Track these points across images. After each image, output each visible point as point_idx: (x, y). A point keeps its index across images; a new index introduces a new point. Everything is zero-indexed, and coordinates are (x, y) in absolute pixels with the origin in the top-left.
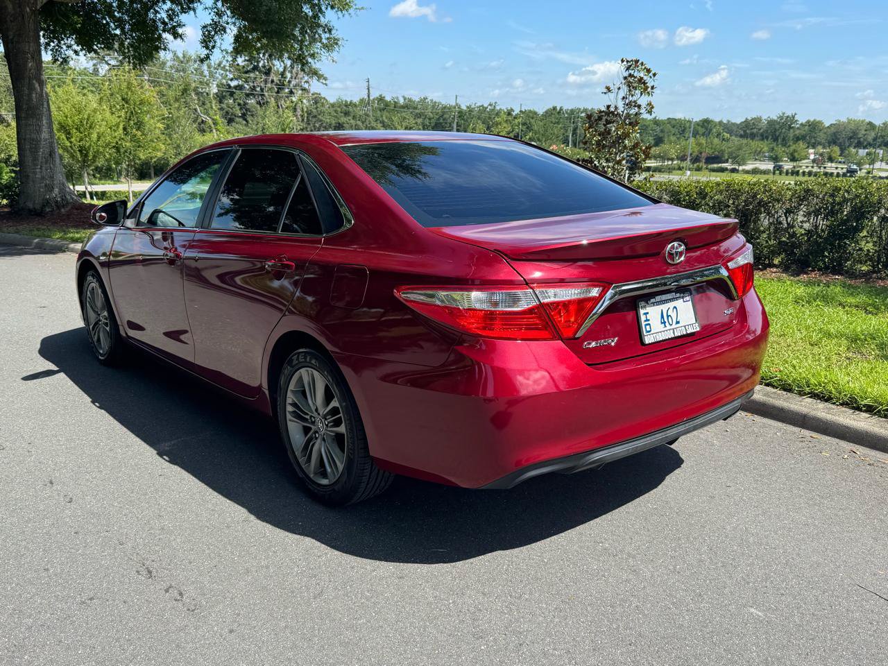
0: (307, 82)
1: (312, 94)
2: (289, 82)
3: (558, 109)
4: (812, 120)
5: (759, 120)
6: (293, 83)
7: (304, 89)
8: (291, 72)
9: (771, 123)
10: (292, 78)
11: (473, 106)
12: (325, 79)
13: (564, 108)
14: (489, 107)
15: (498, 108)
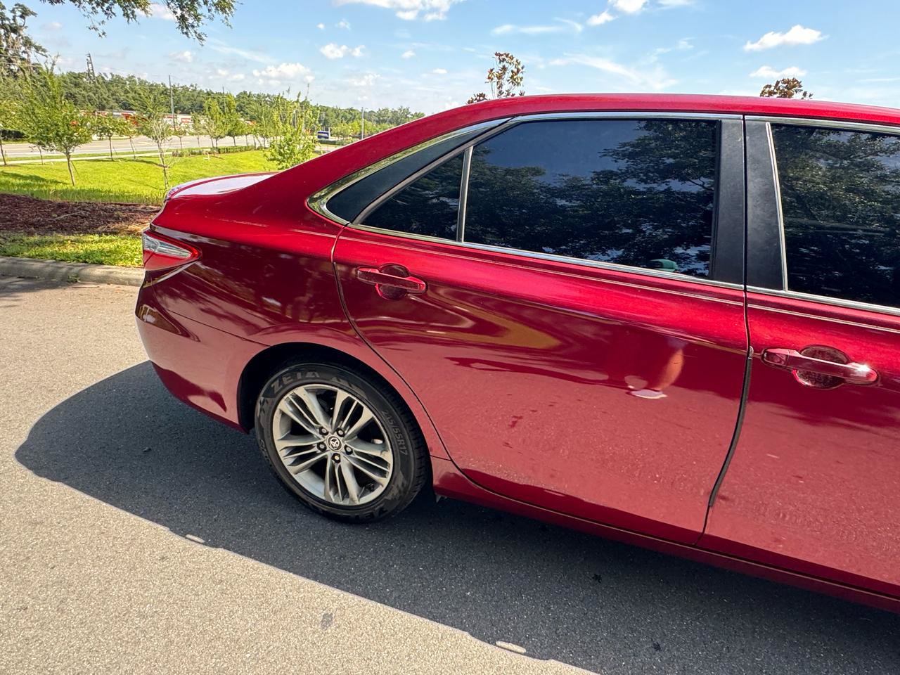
0: (24, 52)
1: (33, 64)
2: (6, 50)
3: (248, 93)
4: (418, 112)
5: (386, 110)
6: (10, 52)
7: (23, 59)
8: (7, 42)
9: (394, 113)
10: (8, 46)
11: (176, 86)
12: (44, 51)
13: (253, 93)
14: (191, 88)
15: (198, 89)
